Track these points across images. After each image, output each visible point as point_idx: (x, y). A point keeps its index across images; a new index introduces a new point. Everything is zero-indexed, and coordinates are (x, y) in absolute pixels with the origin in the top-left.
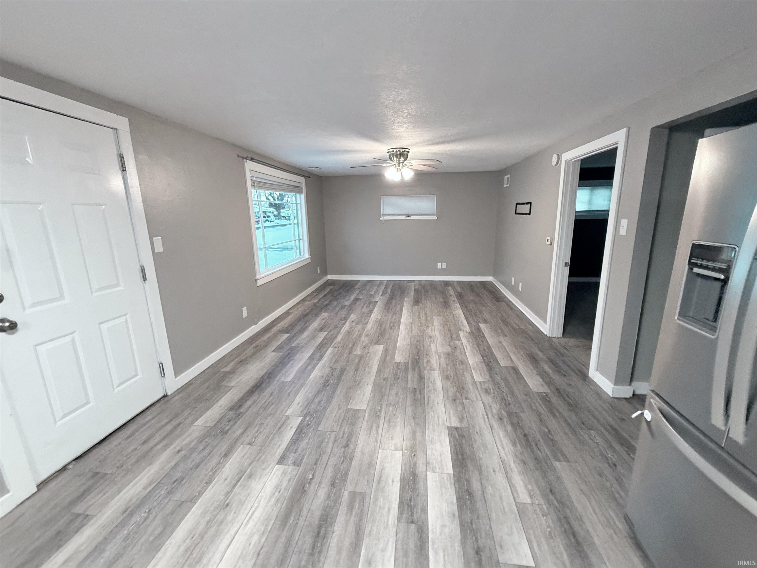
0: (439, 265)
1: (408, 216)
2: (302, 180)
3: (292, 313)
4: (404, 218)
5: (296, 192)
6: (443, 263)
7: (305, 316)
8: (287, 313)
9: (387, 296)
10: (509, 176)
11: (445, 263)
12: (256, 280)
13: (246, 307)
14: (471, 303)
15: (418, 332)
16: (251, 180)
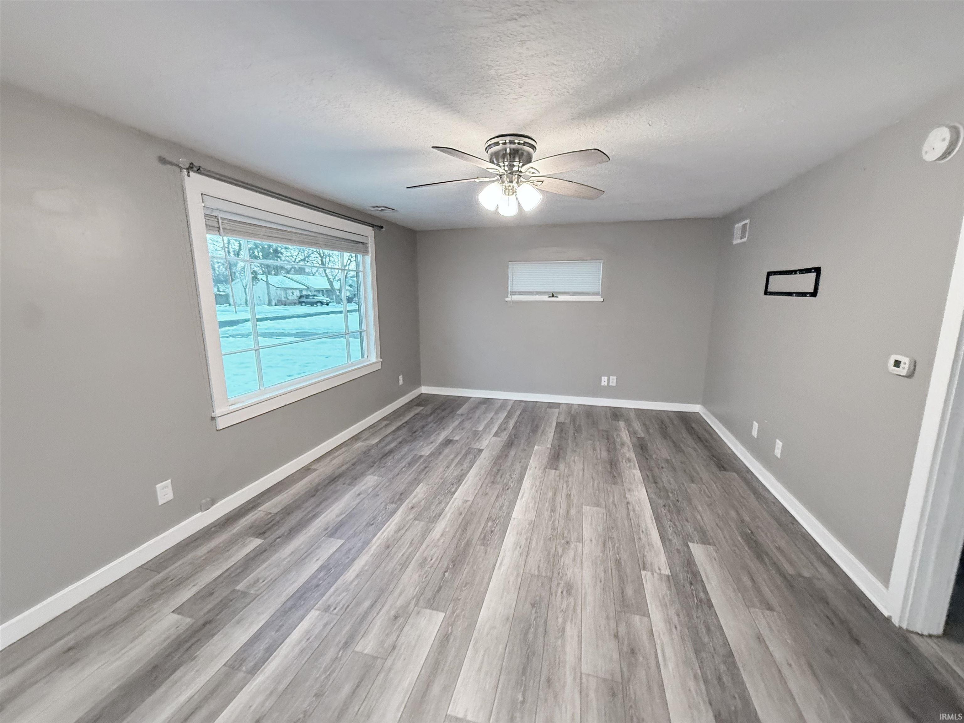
0: (604, 380)
1: (553, 296)
2: (369, 231)
3: (315, 470)
4: (545, 298)
5: (357, 251)
6: (611, 377)
7: (333, 480)
8: (307, 470)
9: (505, 436)
10: (747, 221)
11: (615, 378)
12: (213, 418)
13: (170, 480)
14: (665, 470)
15: (541, 565)
16: (206, 215)
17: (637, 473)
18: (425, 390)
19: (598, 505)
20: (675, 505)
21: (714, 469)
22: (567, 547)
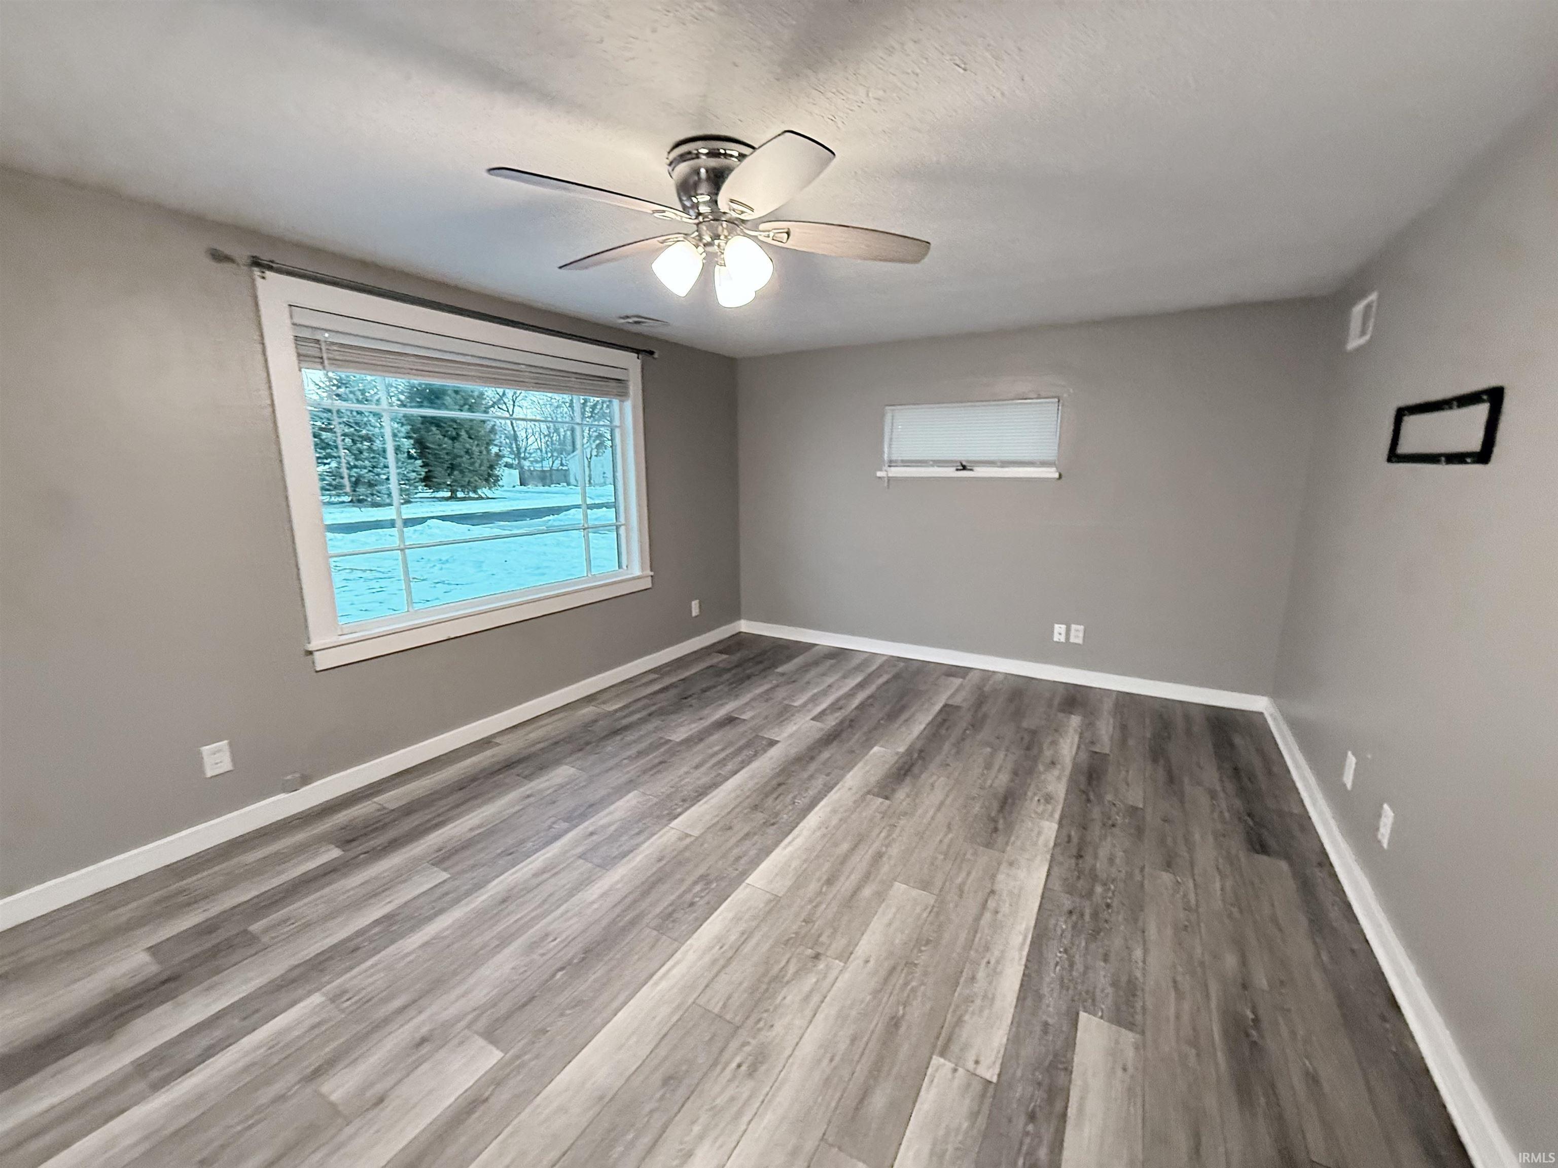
0: (1059, 630)
1: (964, 468)
4: (950, 472)
5: (605, 393)
6: (1074, 627)
10: (1373, 297)
11: (1081, 628)
12: (310, 653)
13: (226, 742)
14: (1116, 831)
15: (736, 995)
16: (296, 338)
17: (1049, 829)
18: (745, 626)
19: (925, 885)
20: (1095, 915)
21: (1237, 844)
22: (810, 964)
